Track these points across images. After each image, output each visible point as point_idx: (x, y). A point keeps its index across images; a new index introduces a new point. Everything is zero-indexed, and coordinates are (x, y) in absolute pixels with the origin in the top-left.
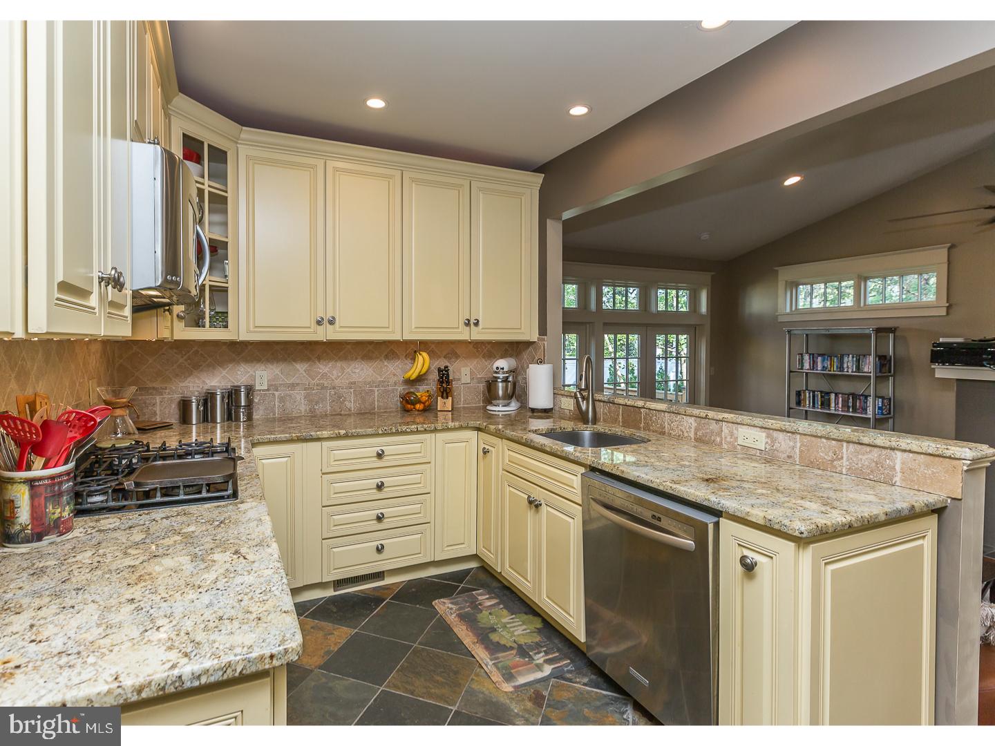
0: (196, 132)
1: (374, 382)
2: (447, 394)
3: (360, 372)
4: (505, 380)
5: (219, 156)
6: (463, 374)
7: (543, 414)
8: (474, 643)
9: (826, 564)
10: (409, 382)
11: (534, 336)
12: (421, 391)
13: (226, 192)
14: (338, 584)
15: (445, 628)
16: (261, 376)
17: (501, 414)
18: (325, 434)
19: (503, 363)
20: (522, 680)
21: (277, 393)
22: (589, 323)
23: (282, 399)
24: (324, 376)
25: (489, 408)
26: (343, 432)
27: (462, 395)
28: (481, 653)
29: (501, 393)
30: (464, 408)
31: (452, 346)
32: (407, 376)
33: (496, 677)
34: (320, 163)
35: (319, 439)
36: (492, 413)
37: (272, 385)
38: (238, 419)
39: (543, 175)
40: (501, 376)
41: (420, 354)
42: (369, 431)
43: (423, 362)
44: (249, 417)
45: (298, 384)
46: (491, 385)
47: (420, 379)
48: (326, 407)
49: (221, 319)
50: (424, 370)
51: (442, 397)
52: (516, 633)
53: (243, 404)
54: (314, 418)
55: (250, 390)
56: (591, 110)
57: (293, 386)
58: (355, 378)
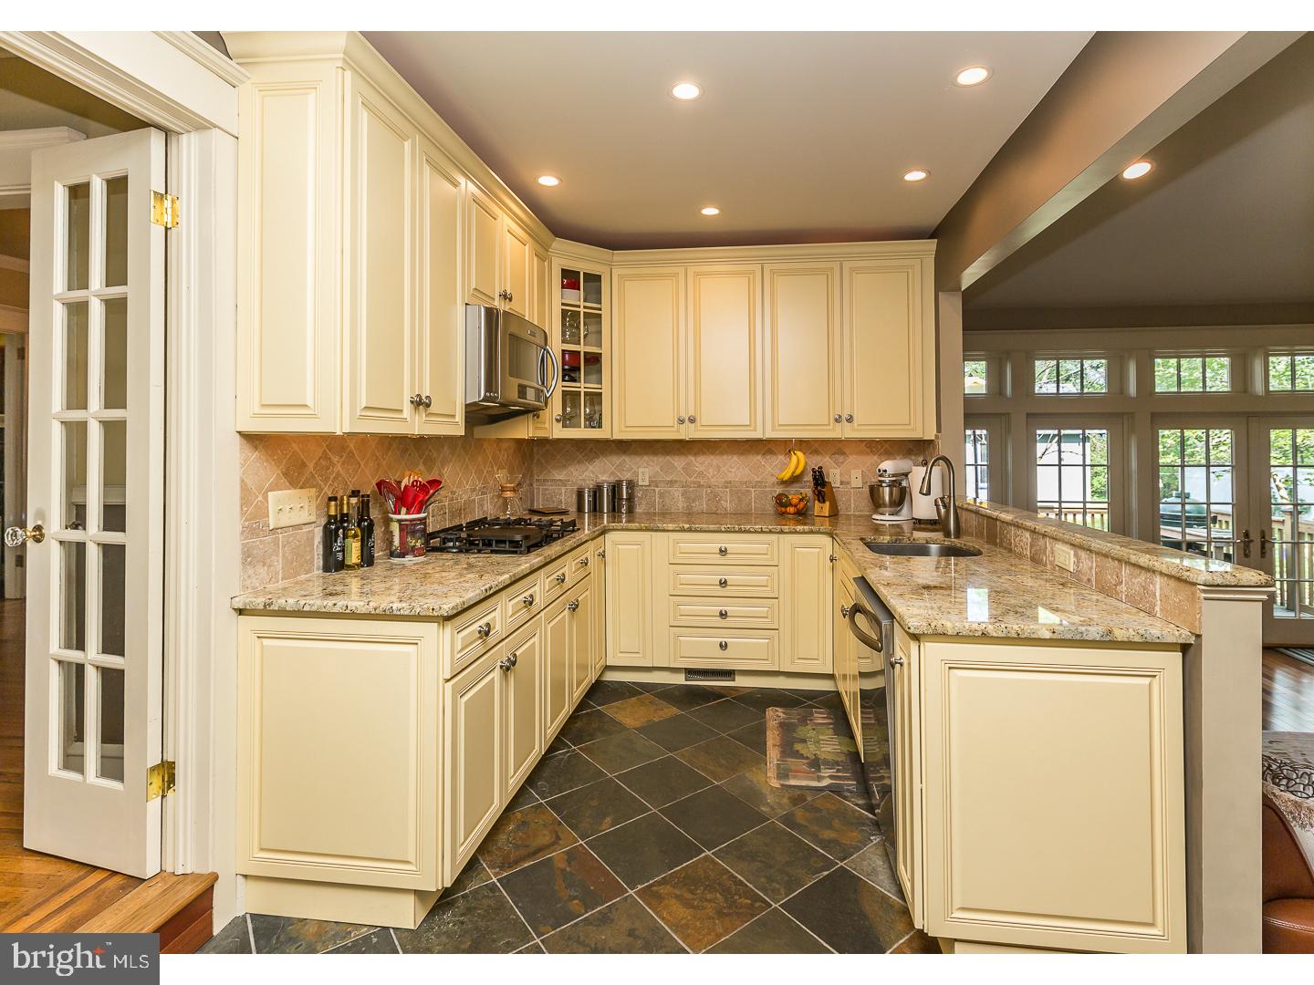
0: (573, 265)
1: (750, 482)
2: (823, 498)
3: (735, 469)
4: (891, 485)
5: (594, 279)
6: (853, 477)
7: (929, 526)
8: (774, 745)
9: (950, 668)
10: (784, 483)
11: (930, 434)
12: (794, 494)
13: (600, 309)
14: (690, 672)
15: (761, 730)
16: (643, 471)
17: (887, 523)
18: (671, 526)
19: (889, 466)
20: (793, 782)
21: (657, 489)
22: (1004, 414)
23: (661, 495)
24: (701, 474)
25: (875, 516)
26: (687, 526)
27: (852, 501)
28: (773, 754)
29: (887, 498)
30: (855, 516)
31: (840, 445)
32: (781, 476)
33: (772, 773)
34: (681, 270)
35: (664, 531)
36: (879, 522)
37: (653, 481)
38: (620, 511)
39: (936, 240)
40: (887, 480)
41: (795, 454)
42: (712, 527)
43: (798, 461)
44: (631, 511)
45: (676, 481)
46: (874, 491)
47: (795, 479)
48: (701, 505)
49: (595, 421)
50: (798, 472)
51: (819, 501)
52: (823, 749)
53: (625, 497)
54: (689, 514)
55: (631, 485)
56: (929, 173)
57: (671, 483)
58: (731, 477)
